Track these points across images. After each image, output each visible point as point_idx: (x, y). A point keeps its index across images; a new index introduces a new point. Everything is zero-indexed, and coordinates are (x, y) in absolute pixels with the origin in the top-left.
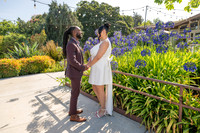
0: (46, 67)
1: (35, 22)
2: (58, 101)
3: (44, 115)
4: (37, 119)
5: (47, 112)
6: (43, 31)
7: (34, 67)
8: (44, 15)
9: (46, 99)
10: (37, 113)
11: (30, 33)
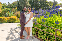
0: (15, 20)
1: (14, 4)
2: (16, 32)
3: (11, 36)
4: (9, 36)
5: (12, 35)
6: (16, 7)
7: (11, 20)
8: (17, 1)
9: (13, 31)
10: (9, 35)
11: (12, 8)
